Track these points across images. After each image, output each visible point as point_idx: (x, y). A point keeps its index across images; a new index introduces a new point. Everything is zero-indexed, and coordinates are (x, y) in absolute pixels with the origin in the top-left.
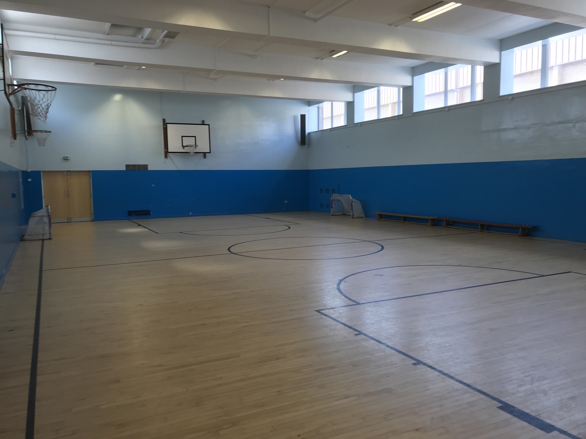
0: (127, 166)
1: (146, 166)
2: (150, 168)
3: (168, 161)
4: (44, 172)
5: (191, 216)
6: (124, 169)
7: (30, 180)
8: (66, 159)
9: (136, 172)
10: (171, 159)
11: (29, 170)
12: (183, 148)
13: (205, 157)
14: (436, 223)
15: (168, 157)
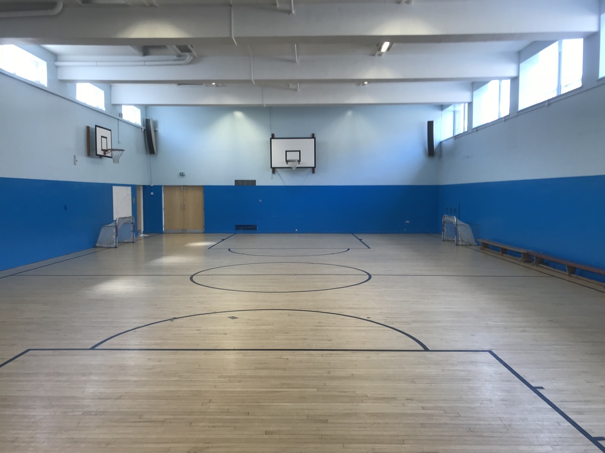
0: (236, 181)
1: (254, 182)
2: (257, 184)
3: (276, 176)
4: (165, 186)
5: (297, 232)
6: (233, 184)
7: (152, 193)
8: (182, 175)
9: (245, 187)
10: (279, 175)
11: (152, 185)
12: (287, 163)
13: (313, 172)
14: (528, 258)
15: (276, 172)
